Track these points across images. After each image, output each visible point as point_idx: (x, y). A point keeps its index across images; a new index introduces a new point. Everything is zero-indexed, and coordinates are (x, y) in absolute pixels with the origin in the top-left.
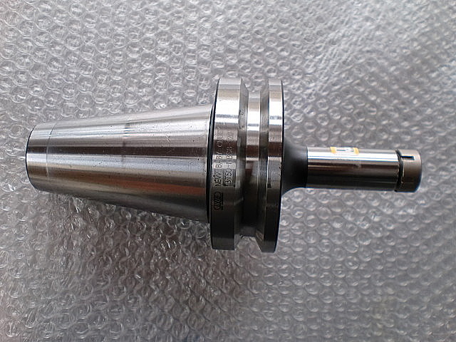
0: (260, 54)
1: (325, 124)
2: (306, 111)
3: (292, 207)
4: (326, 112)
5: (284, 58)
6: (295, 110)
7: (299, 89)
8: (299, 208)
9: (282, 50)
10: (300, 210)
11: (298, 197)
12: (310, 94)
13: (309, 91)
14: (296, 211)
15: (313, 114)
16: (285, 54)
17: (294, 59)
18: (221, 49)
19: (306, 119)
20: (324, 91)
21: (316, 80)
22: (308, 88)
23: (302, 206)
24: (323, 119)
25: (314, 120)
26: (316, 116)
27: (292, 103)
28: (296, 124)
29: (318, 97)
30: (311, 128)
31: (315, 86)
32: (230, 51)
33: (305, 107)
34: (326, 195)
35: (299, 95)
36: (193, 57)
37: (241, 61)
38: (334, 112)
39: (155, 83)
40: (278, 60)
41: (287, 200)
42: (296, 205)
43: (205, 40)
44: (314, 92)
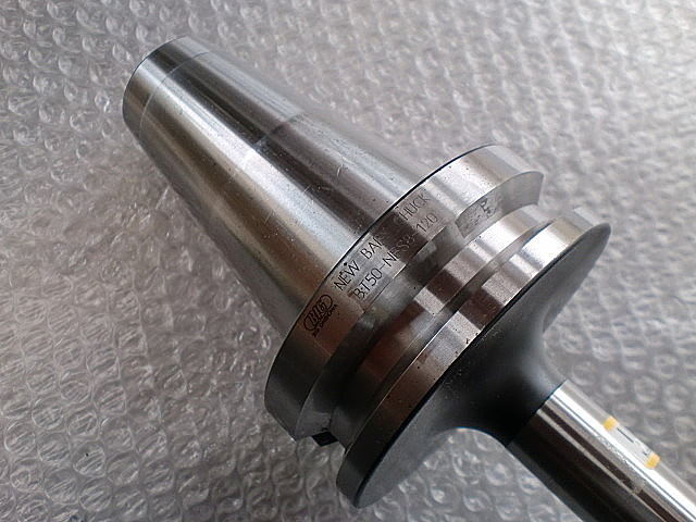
0: (621, 210)
1: (643, 399)
2: (626, 351)
3: (476, 482)
4: (662, 384)
5: (658, 245)
6: (608, 335)
7: (643, 308)
8: (487, 497)
9: (663, 231)
10: (483, 500)
11: (499, 476)
12: (656, 333)
13: (658, 325)
14: (474, 496)
15: (635, 365)
16: (663, 239)
17: (673, 259)
18: (561, 155)
19: (617, 365)
20: (685, 346)
21: (684, 318)
22: (661, 321)
23: (492, 498)
24: (647, 390)
25: (630, 378)
26: (639, 375)
27: (613, 321)
28: (590, 358)
29: (668, 350)
30: (616, 386)
31: (677, 327)
32: (573, 165)
33: (630, 345)
34: (549, 515)
35: (634, 319)
36: (508, 134)
37: (579, 193)
38: (679, 396)
40: (644, 240)
41: (476, 466)
42: (484, 485)
43: (547, 124)
44: (665, 334)
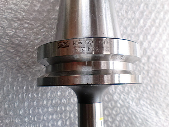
0: (148, 75)
1: (114, 112)
2: (120, 101)
3: (68, 97)
4: (120, 113)
5: (147, 88)
6: (120, 95)
7: (132, 97)
8: (68, 101)
9: (151, 86)
10: (67, 102)
11: (74, 100)
12: (129, 103)
13: (131, 102)
14: (66, 99)
15: (119, 105)
16: (149, 88)
17: (147, 93)
18: (149, 53)
19: (116, 102)
20: (131, 111)
21: (137, 105)
22: (132, 102)
23: (69, 103)
24: (116, 111)
25: (116, 106)
26: (118, 107)
27: (124, 94)
28: (113, 96)
29: (128, 108)
30: (111, 105)
31: (134, 106)
32: (149, 58)
33: (122, 101)
34: (76, 115)
35: (128, 97)
36: (144, 39)
37: (144, 64)
38: (121, 117)
39: (129, 19)
40: (146, 85)
41: (72, 94)
42: (69, 99)
43: (153, 45)
44: (130, 105)
